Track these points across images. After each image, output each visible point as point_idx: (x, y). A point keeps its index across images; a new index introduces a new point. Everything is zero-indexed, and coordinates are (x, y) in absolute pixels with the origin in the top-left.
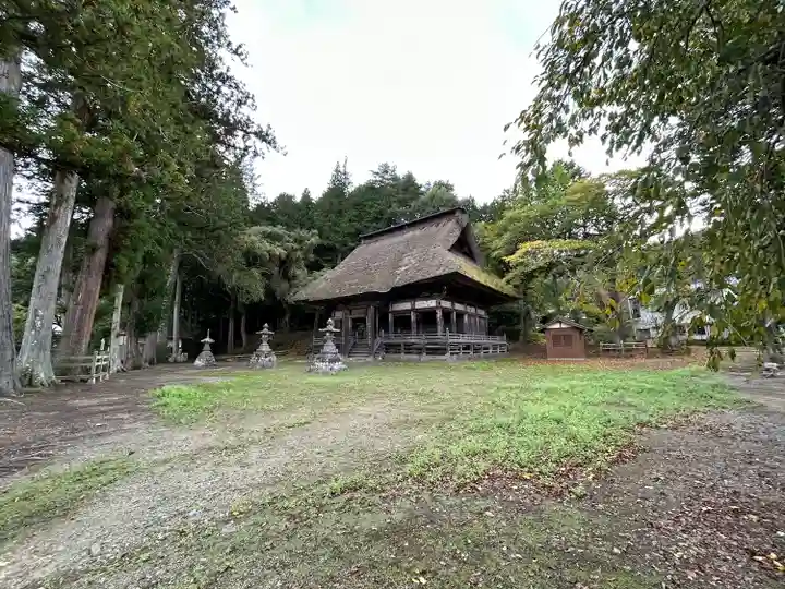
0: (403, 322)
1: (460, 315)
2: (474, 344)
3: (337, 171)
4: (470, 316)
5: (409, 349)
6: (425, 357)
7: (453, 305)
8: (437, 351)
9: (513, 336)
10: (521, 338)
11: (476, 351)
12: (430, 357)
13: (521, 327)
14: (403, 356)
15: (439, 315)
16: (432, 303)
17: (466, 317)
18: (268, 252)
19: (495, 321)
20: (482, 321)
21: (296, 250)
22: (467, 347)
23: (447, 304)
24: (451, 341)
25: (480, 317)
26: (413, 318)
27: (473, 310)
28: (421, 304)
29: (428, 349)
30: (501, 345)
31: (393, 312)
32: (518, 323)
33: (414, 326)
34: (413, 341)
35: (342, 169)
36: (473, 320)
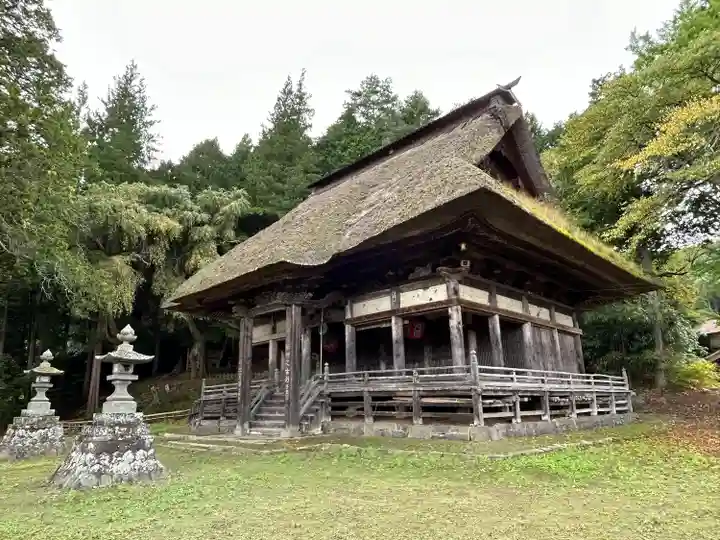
0: (374, 344)
1: (511, 325)
2: (552, 394)
3: (288, 92)
4: (537, 326)
5: (384, 407)
6: (418, 428)
7: (491, 298)
8: (449, 411)
9: (643, 377)
10: (662, 380)
11: (558, 409)
12: (430, 430)
13: (658, 352)
14: (370, 427)
15: (455, 320)
16: (437, 293)
17: (527, 330)
18: (147, 226)
19: (597, 343)
20: (569, 340)
21: (202, 224)
22: (533, 402)
23: (477, 296)
24: (484, 385)
25: (563, 331)
26: (397, 332)
27: (544, 314)
28: (414, 298)
29: (427, 408)
30: (619, 396)
31: (353, 322)
32: (652, 346)
33: (399, 350)
34: (392, 387)
35: (295, 89)
36: (545, 338)
